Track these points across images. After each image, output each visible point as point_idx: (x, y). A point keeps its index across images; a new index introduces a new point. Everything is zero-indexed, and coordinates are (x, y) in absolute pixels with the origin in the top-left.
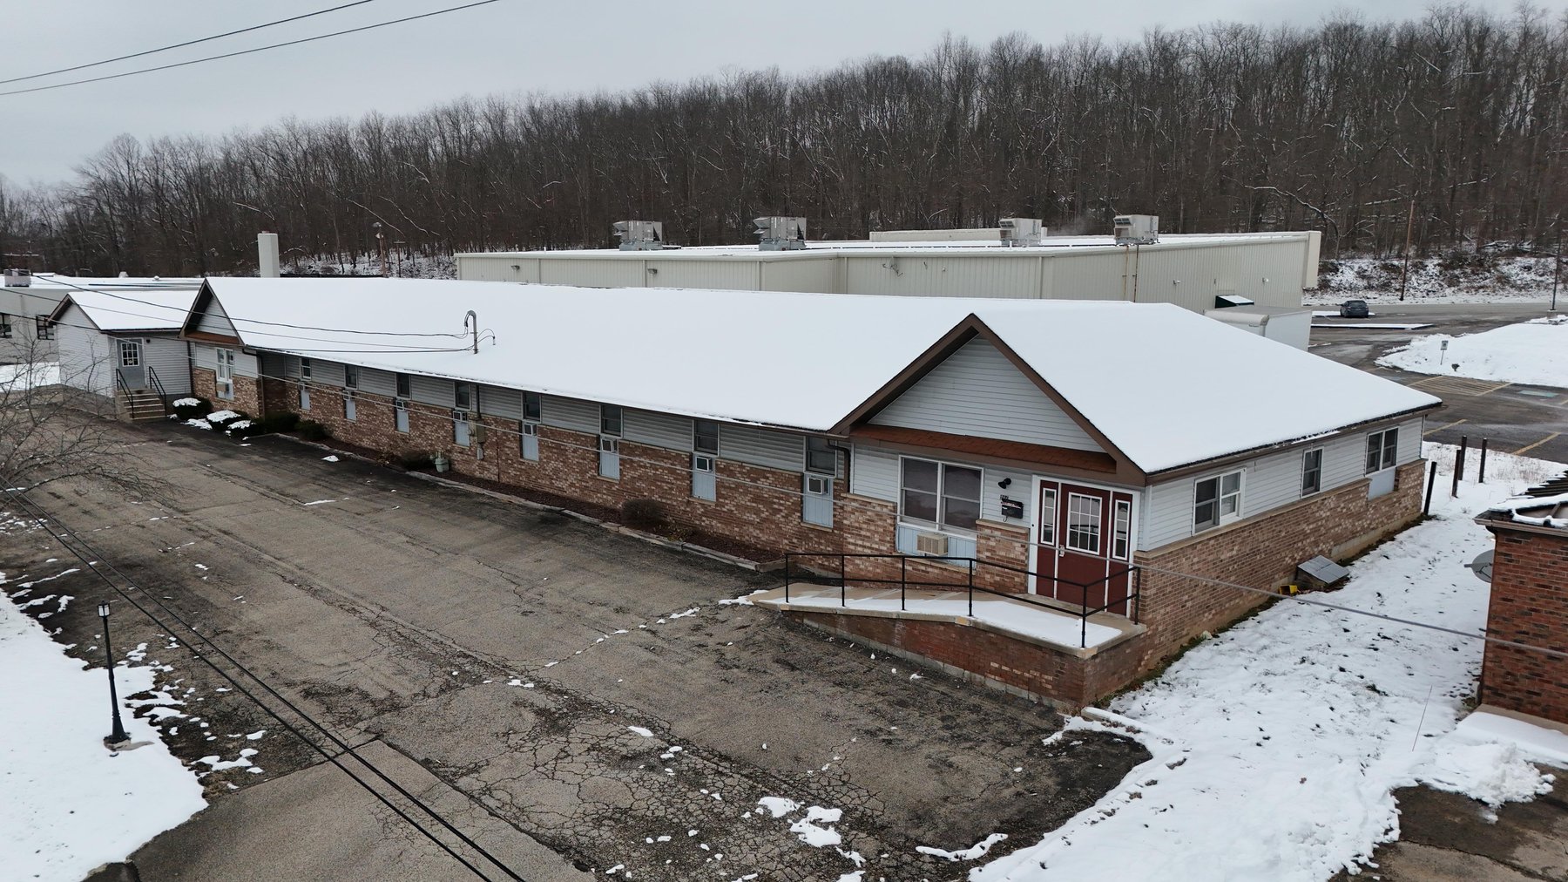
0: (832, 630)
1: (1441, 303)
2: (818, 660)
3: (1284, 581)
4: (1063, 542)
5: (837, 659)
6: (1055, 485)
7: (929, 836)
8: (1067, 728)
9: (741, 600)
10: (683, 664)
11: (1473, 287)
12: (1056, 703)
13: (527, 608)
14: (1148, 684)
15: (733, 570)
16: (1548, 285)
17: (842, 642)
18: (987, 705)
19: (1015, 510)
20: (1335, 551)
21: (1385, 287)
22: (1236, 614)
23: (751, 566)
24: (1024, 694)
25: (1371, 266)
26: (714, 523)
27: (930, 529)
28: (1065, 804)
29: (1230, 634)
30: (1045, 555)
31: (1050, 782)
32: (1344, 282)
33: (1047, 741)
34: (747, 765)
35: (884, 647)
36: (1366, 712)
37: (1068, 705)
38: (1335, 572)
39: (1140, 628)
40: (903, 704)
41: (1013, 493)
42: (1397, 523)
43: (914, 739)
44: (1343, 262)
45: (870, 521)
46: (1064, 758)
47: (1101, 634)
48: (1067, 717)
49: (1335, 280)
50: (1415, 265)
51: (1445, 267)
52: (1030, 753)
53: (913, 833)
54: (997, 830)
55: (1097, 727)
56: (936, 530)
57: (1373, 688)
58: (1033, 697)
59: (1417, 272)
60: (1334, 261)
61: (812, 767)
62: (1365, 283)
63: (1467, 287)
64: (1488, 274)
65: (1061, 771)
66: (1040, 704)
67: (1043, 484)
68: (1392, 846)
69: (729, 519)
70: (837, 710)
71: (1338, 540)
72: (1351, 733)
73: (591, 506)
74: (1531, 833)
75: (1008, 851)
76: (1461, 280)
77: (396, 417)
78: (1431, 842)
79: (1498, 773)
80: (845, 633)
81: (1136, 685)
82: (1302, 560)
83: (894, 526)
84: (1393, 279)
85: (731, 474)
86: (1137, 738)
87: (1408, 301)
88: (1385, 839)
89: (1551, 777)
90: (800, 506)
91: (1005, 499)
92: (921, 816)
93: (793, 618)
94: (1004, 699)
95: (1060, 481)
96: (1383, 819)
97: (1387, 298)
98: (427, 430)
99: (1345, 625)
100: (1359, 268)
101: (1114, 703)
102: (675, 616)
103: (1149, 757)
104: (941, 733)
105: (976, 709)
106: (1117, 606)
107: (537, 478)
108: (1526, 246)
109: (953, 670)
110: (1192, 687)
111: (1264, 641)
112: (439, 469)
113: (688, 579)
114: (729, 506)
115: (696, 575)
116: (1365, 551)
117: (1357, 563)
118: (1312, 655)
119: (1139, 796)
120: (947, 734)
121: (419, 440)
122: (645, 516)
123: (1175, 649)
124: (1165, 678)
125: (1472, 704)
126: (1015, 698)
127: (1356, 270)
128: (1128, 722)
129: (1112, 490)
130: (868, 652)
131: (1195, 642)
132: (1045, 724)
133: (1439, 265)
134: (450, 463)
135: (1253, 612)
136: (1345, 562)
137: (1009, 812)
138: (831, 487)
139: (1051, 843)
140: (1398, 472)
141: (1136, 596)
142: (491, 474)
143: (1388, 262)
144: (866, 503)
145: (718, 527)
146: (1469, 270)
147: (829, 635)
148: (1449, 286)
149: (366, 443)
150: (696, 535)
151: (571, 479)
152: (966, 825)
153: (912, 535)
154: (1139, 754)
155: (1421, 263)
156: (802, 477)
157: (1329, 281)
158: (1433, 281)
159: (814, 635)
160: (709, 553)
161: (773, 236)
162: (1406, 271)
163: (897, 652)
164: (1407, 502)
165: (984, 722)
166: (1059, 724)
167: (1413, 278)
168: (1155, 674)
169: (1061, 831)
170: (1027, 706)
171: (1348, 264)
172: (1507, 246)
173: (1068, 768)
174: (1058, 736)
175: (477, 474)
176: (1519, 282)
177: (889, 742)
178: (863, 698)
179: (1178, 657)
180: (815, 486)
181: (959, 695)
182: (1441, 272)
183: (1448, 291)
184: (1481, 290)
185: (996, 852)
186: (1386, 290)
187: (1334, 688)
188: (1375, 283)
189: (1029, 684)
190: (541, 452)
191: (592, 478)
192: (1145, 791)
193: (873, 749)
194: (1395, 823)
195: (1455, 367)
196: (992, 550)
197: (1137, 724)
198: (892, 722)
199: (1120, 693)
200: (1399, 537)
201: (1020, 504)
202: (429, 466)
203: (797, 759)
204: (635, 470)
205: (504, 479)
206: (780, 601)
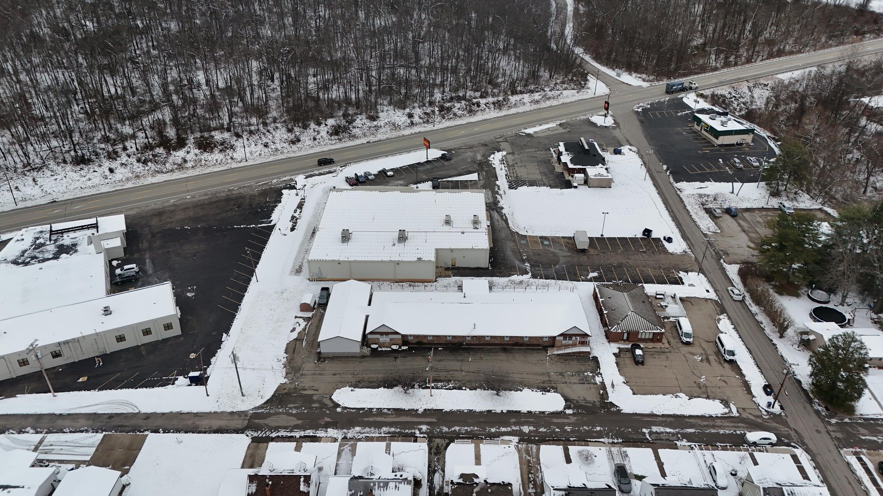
11: (449, 118)
25: (421, 113)
26: (528, 343)
37: (589, 356)
43: (584, 364)
52: (592, 361)
55: (593, 357)
64: (451, 113)
69: (531, 342)
74: (620, 353)
77: (447, 338)
78: (617, 358)
87: (436, 127)
89: (618, 349)
97: (430, 126)
101: (591, 354)
112: (465, 344)
119: (601, 361)
121: (455, 340)
132: (590, 359)
149: (436, 342)
151: (498, 341)
154: (597, 358)
157: (413, 121)
178: (576, 362)
184: (451, 120)
191: (503, 341)
197: (595, 355)
206: (556, 353)
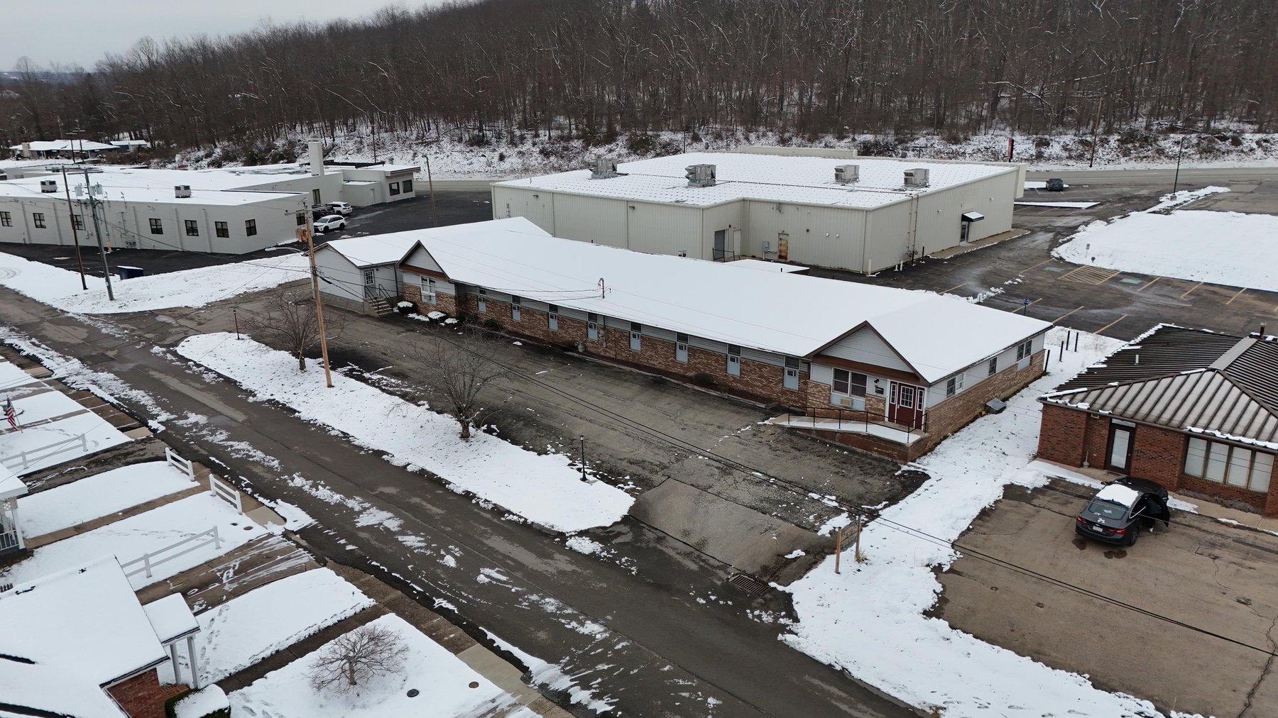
0: (809, 435)
1: (1118, 169)
2: (808, 447)
3: (980, 410)
4: (899, 403)
5: (814, 447)
6: (896, 383)
7: (865, 503)
8: (902, 469)
9: (766, 422)
10: (758, 449)
11: (1139, 157)
12: (898, 461)
13: (683, 427)
14: (929, 454)
15: (755, 408)
16: (1190, 155)
17: (814, 440)
18: (874, 462)
19: (881, 391)
20: (1002, 395)
21: (1080, 157)
22: (961, 425)
23: (763, 406)
24: (887, 458)
25: (1072, 142)
26: (738, 385)
27: (846, 396)
28: (904, 493)
29: (958, 434)
30: (892, 407)
31: (899, 487)
32: (1053, 153)
33: (896, 474)
34: (799, 484)
35: (831, 442)
36: (999, 461)
37: (902, 462)
38: (1001, 405)
39: (927, 435)
40: (844, 463)
41: (880, 385)
42: (1031, 378)
43: (852, 474)
44: (1053, 138)
45: (819, 391)
46: (902, 479)
47: (914, 437)
48: (902, 466)
49: (1047, 151)
50: (1101, 141)
51: (1121, 142)
52: (891, 478)
53: (859, 502)
54: (885, 501)
55: (912, 469)
56: (848, 396)
57: (1004, 453)
58: (890, 459)
59: (1103, 146)
60: (1047, 137)
61: (821, 484)
62: (1066, 154)
63: (1136, 157)
64: (1150, 147)
65: (902, 483)
66: (892, 461)
67: (892, 382)
68: (1000, 501)
69: (747, 384)
70: (822, 465)
71: (1003, 390)
72: (994, 468)
73: (674, 374)
74: (1039, 496)
75: (889, 506)
76: (1132, 152)
77: (548, 322)
78: (1010, 499)
79: (1034, 479)
80: (815, 437)
81: (925, 454)
82: (988, 401)
83: (830, 394)
84: (1086, 150)
85: (748, 365)
86: (926, 472)
87: (1095, 167)
88: (998, 499)
89: (1049, 480)
90: (782, 381)
91: (877, 387)
92: (860, 497)
93: (792, 430)
94: (881, 460)
95: (898, 382)
96: (998, 493)
97: (1081, 165)
98: (570, 330)
99: (1000, 429)
100: (1064, 142)
101: (917, 460)
102: (742, 429)
103: (930, 478)
104: (860, 472)
105: (870, 464)
106: (919, 427)
107: (639, 359)
108: (1179, 124)
109: (859, 450)
110: (944, 454)
111: (970, 437)
112: (580, 350)
113: (739, 413)
114: (746, 378)
115: (740, 410)
116: (1015, 394)
117: (1010, 399)
118: (986, 442)
119: (927, 490)
120: (862, 472)
121: (564, 335)
122: (704, 381)
123: (938, 440)
124: (935, 451)
125: (1035, 457)
126: (883, 460)
127: (1062, 144)
128: (923, 467)
129: (917, 386)
130: (826, 444)
131: (946, 437)
132: (894, 468)
133: (1118, 140)
134: (585, 347)
135: (967, 424)
136: (1005, 400)
137: (887, 496)
138: (797, 374)
139: (902, 503)
140: (1032, 358)
141: (925, 424)
142: (611, 354)
143: (1083, 138)
144: (817, 385)
145: (740, 386)
146: (1137, 145)
147: (808, 437)
148: (1124, 156)
149: (527, 332)
150: (731, 391)
151: (660, 360)
152: (875, 500)
153: (837, 398)
154: (926, 477)
155: (1106, 139)
156: (783, 369)
157: (1043, 153)
158: (1113, 153)
159: (802, 437)
160: (742, 400)
161: (697, 178)
162: (1095, 144)
163: (837, 444)
164: (1036, 369)
165: (874, 468)
166: (900, 468)
167: (1100, 151)
168: (931, 450)
169: (905, 500)
170: (888, 462)
171: (1057, 140)
172: (1166, 123)
173: (904, 482)
174: (900, 472)
175: (602, 354)
176: (1170, 153)
177: (844, 476)
178: (829, 461)
179: (940, 443)
180: (790, 373)
181: (864, 459)
182: (1119, 146)
183: (1123, 160)
184: (1145, 159)
185: (886, 506)
186: (1081, 159)
187: (991, 454)
188: (1074, 154)
189: (889, 455)
190: (641, 347)
191: (672, 361)
192: (929, 488)
193: (839, 478)
194: (1002, 494)
195: (1093, 259)
196: (871, 405)
197: (926, 468)
198: (843, 469)
199: (920, 457)
200: (1030, 385)
201: (883, 389)
202: (574, 349)
203: (815, 482)
204: (696, 359)
205: (619, 357)
206: (785, 424)
